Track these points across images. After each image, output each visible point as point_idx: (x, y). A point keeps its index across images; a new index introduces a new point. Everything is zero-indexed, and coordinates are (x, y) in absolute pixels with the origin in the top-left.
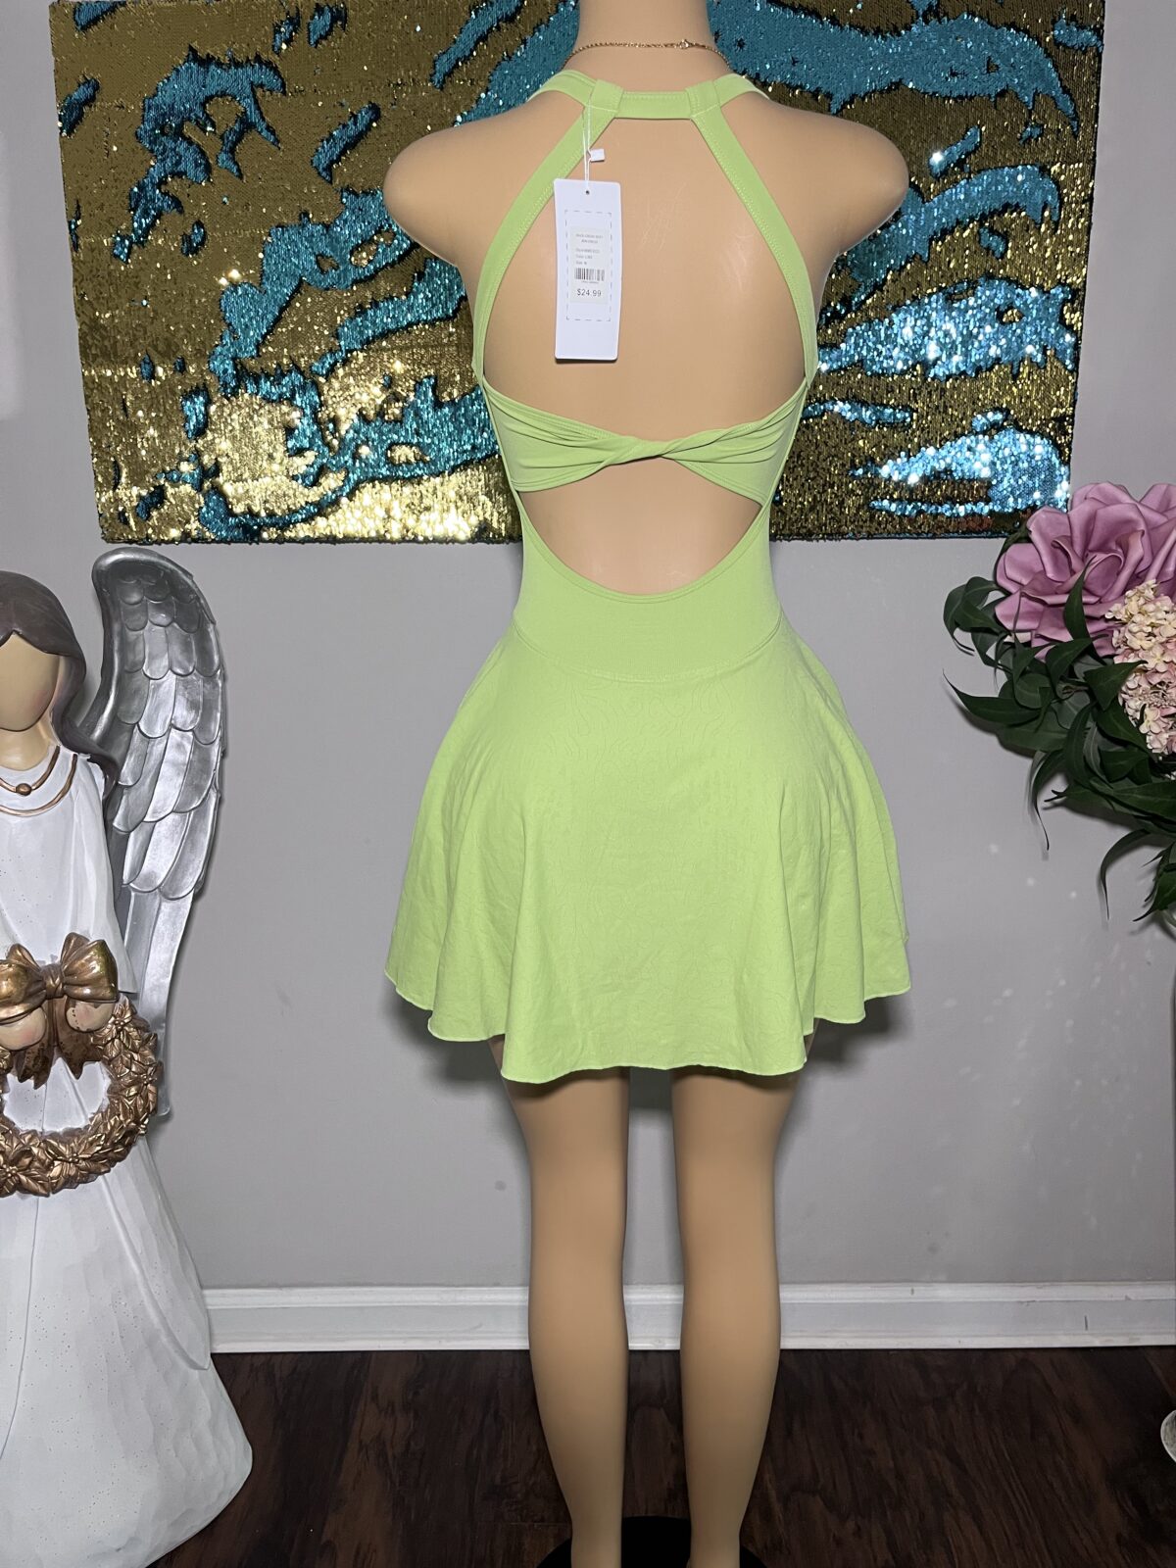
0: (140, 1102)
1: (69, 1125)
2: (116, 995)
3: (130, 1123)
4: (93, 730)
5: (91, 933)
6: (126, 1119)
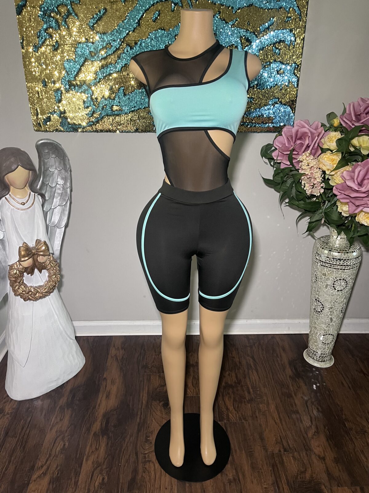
0: (56, 279)
1: (39, 285)
3: (54, 284)
4: (37, 186)
5: (42, 239)
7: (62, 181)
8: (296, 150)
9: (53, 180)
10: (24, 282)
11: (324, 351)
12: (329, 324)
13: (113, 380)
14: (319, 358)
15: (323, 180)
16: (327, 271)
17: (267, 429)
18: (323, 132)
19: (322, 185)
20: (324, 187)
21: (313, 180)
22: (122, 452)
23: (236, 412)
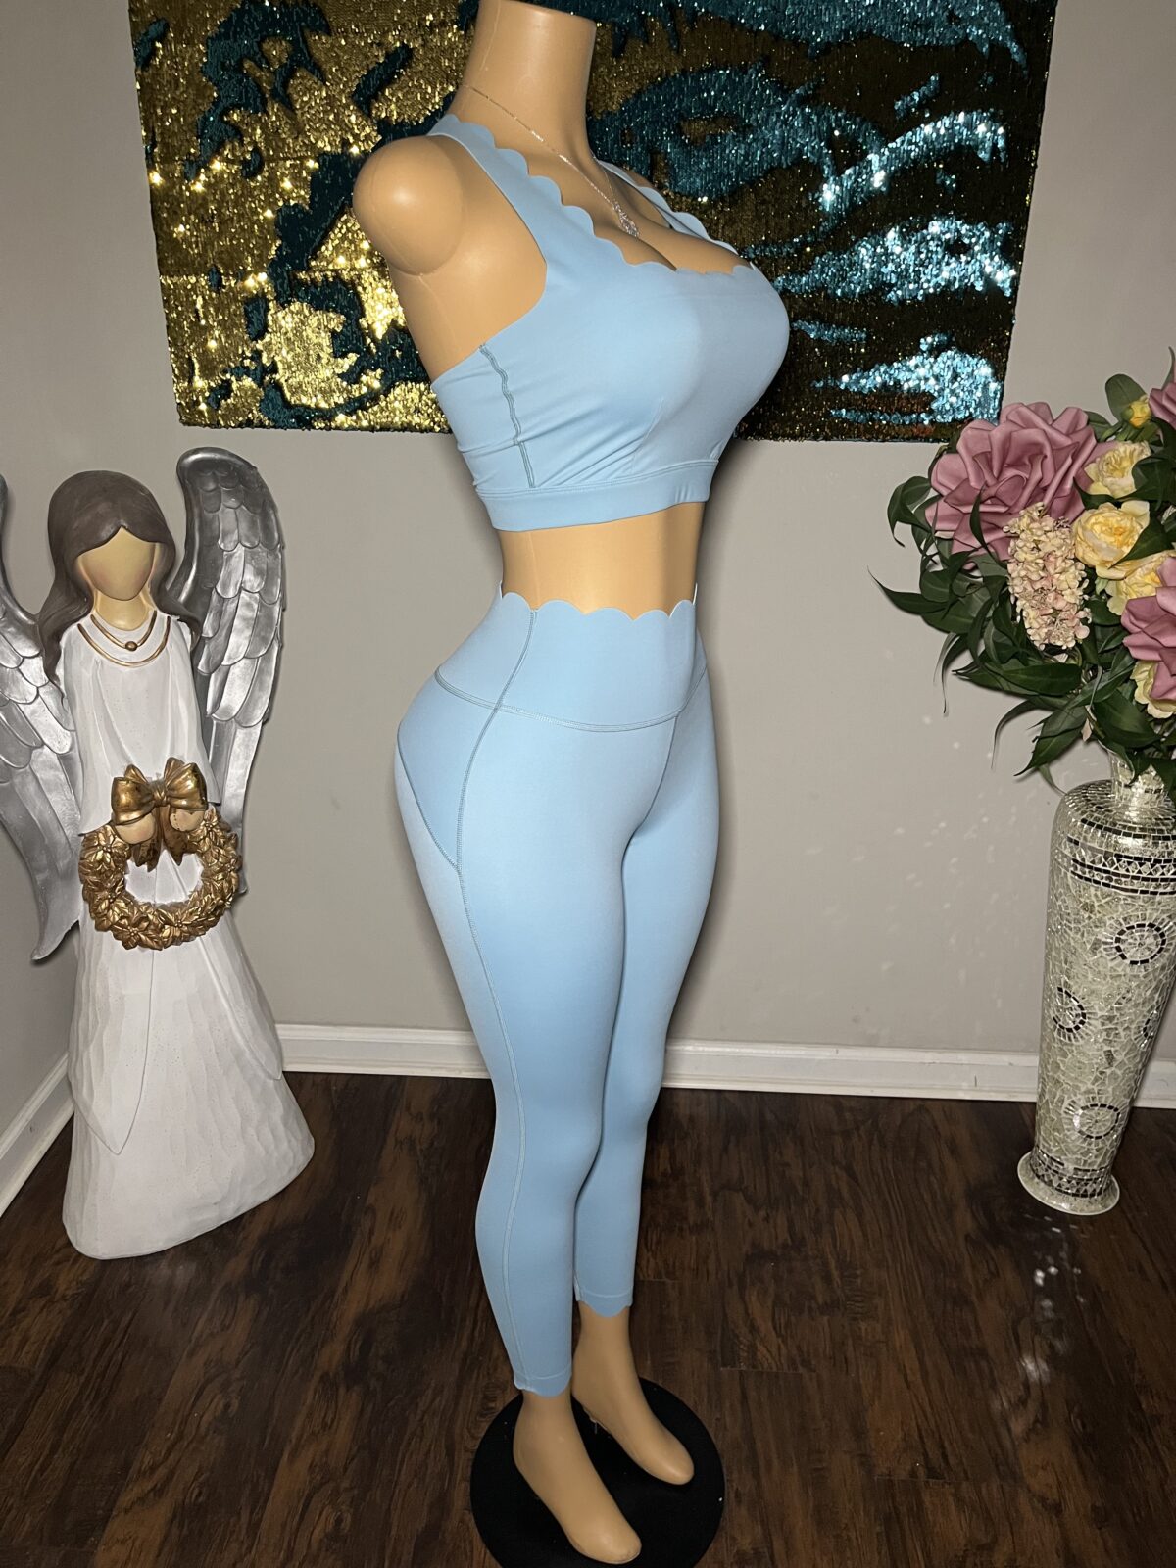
0: (226, 885)
1: (174, 900)
2: (205, 803)
3: (218, 900)
4: (180, 594)
5: (186, 757)
6: (216, 896)
7: (258, 580)
8: (1003, 498)
9: (230, 575)
10: (127, 889)
11: (1085, 1162)
12: (1102, 1073)
13: (395, 1215)
14: (1069, 1182)
15: (1086, 597)
16: (1096, 895)
17: (877, 1403)
18: (1093, 441)
19: (1082, 615)
20: (1090, 622)
21: (1052, 595)
22: (404, 1443)
23: (780, 1341)
